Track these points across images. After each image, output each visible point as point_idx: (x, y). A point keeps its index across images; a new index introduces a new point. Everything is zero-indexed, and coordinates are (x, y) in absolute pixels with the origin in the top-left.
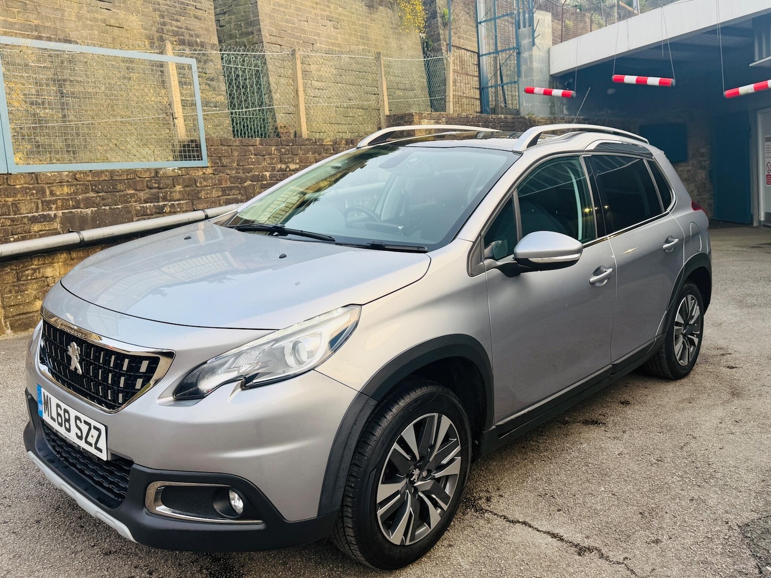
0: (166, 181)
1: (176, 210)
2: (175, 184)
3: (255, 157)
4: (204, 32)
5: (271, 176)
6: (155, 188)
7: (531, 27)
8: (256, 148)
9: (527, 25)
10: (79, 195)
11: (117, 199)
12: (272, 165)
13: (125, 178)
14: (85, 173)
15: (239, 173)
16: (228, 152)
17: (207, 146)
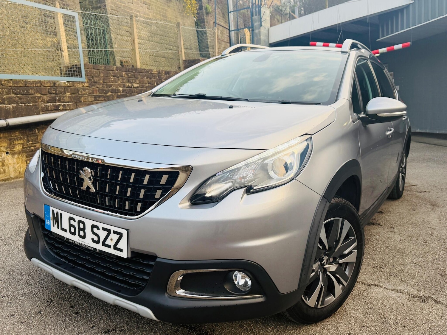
0: (60, 90)
1: (66, 109)
2: (66, 91)
3: (113, 78)
4: (72, 3)
5: (123, 91)
6: (54, 93)
7: (260, 16)
8: (114, 72)
9: (257, 14)
10: (4, 95)
11: (29, 99)
12: (124, 84)
13: (34, 86)
14: (8, 81)
15: (104, 87)
16: (97, 73)
17: (85, 69)
